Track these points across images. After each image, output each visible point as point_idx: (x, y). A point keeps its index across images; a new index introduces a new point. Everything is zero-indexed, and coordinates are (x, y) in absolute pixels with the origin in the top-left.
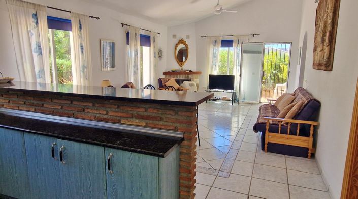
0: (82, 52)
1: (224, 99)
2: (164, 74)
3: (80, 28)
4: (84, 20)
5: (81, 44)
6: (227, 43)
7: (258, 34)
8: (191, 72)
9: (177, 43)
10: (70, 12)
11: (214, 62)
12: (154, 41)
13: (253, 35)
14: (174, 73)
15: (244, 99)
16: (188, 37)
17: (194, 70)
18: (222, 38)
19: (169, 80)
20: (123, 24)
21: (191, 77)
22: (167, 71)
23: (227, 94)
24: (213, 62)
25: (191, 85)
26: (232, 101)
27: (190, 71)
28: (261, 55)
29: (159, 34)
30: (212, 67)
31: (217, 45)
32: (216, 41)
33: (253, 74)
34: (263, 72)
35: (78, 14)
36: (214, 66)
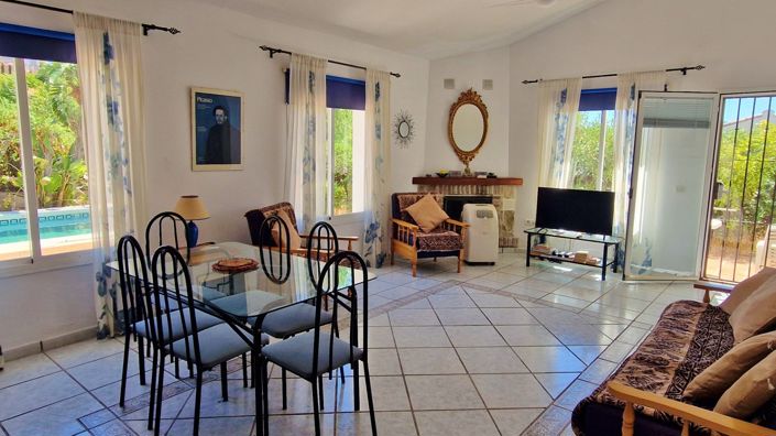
0: (111, 120)
1: (580, 260)
2: (416, 181)
3: (108, 55)
4: (122, 36)
5: (109, 98)
6: (598, 98)
7: (700, 68)
8: (492, 179)
9: (456, 101)
10: (71, 12)
11: (558, 151)
12: (377, 96)
13: (684, 70)
14: (443, 179)
15: (649, 263)
16: (488, 84)
17: (501, 173)
18: (582, 85)
19: (418, 199)
20: (272, 51)
21: (491, 191)
22: (424, 176)
23: (590, 245)
24: (553, 152)
25: (480, 215)
26: (604, 267)
27: (491, 176)
28: (709, 133)
29: (398, 76)
30: (552, 167)
31: (567, 105)
32: (564, 93)
33: (681, 189)
34: (716, 186)
35: (100, 20)
36: (557, 164)
